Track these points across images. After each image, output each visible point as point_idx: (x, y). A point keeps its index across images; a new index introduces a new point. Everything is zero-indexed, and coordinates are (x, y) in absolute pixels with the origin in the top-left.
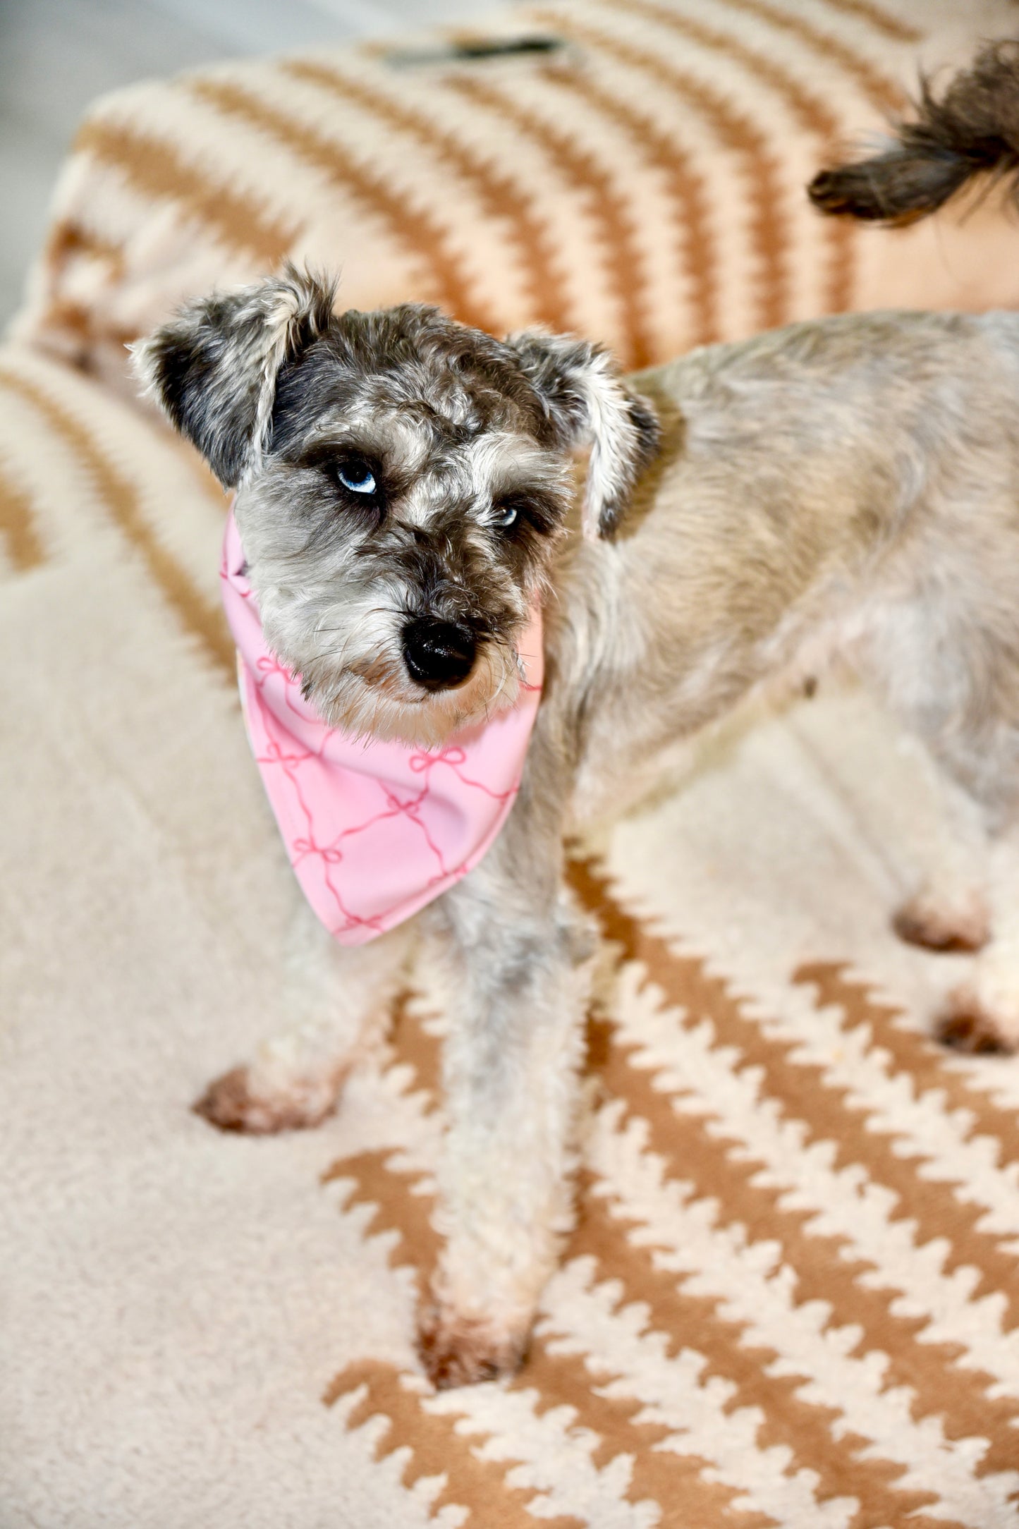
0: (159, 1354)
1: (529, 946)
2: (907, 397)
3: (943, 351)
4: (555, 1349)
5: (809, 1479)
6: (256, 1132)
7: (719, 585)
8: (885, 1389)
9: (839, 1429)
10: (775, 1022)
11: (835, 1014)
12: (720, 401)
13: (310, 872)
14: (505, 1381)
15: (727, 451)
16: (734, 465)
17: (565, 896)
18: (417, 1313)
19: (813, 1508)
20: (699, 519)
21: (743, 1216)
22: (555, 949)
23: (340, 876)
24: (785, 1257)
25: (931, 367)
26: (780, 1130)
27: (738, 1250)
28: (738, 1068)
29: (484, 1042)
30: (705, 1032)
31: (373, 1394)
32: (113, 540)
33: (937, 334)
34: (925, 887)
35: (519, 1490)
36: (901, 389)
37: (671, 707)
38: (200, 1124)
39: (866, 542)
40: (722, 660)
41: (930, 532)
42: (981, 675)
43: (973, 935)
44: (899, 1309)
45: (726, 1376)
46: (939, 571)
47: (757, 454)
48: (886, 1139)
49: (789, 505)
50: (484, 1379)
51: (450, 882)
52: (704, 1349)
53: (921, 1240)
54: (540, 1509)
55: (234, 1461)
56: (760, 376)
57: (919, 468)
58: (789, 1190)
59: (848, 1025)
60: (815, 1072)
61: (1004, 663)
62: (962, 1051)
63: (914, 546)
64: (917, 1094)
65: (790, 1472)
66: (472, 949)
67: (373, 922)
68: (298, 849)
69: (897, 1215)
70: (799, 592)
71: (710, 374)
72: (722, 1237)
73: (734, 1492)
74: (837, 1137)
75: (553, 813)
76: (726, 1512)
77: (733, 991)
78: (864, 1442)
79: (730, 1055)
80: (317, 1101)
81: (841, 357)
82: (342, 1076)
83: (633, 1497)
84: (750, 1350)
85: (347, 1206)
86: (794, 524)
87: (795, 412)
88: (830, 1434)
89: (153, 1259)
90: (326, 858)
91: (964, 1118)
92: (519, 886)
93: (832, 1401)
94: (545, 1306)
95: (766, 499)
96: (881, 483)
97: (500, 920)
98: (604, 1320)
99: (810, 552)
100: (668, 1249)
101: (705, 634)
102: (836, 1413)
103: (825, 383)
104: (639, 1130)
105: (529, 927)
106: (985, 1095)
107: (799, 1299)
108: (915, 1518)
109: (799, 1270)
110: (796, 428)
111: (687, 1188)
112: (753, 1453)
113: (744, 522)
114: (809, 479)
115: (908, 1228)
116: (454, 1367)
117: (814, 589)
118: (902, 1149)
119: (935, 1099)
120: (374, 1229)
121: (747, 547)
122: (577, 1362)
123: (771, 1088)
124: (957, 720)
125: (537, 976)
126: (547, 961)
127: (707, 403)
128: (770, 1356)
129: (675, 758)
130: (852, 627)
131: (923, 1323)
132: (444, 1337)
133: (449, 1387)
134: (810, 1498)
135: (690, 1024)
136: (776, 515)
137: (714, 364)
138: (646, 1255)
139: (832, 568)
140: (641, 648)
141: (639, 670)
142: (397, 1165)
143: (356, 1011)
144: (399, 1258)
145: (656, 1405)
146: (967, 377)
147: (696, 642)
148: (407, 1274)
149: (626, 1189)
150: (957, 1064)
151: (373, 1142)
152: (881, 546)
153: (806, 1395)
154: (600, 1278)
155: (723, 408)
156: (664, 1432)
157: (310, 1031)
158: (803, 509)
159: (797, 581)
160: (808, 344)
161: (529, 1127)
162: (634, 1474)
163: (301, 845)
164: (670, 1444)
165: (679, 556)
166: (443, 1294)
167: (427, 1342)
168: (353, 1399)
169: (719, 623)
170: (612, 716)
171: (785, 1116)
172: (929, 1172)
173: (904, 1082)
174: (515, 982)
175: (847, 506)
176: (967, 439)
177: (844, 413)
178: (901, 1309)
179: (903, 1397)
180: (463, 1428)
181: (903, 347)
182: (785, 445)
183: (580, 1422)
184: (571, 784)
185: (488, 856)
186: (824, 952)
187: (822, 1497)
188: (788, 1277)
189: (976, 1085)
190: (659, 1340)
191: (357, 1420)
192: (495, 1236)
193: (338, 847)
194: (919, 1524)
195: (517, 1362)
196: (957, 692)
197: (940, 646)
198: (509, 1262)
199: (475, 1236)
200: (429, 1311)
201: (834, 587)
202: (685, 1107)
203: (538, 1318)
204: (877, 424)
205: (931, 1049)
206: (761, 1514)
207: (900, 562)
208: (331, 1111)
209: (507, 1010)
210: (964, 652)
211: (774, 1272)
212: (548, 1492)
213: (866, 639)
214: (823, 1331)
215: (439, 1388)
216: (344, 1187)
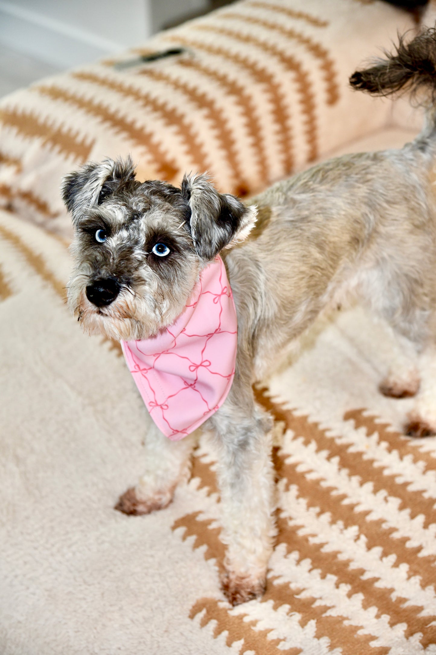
0: (121, 609)
1: (248, 430)
2: (362, 191)
3: (373, 169)
4: (276, 582)
5: (386, 618)
6: (141, 514)
7: (303, 278)
8: (409, 578)
9: (394, 596)
10: (340, 437)
11: (363, 430)
12: (291, 204)
13: (156, 413)
14: (259, 599)
15: (298, 224)
16: (301, 229)
17: (257, 408)
18: (219, 577)
19: (390, 629)
20: (292, 254)
21: (341, 517)
22: (257, 429)
23: (168, 414)
24: (361, 531)
25: (369, 177)
26: (350, 480)
27: (341, 531)
28: (329, 458)
29: (233, 470)
30: (313, 446)
31: (208, 612)
32: (38, 280)
33: (369, 162)
34: (390, 373)
35: (273, 641)
36: (359, 188)
37: (290, 328)
38: (118, 513)
39: (355, 249)
40: (307, 307)
41: (379, 240)
42: (406, 292)
43: (412, 389)
44: (409, 545)
45: (346, 583)
46: (385, 255)
47: (310, 224)
48: (393, 477)
49: (325, 241)
50: (251, 599)
51: (213, 412)
52: (335, 573)
53: (413, 516)
54: (282, 646)
55: (159, 647)
56: (304, 192)
57: (372, 217)
58: (358, 504)
59: (369, 434)
60: (360, 454)
61: (415, 286)
62: (416, 437)
63: (374, 247)
64: (401, 458)
65: (378, 617)
66: (224, 435)
67: (183, 431)
68: (151, 406)
69: (402, 508)
70: (333, 274)
71: (285, 194)
72: (334, 527)
73: (358, 628)
74: (372, 480)
75: (248, 377)
76: (355, 636)
77: (321, 427)
78: (404, 600)
79: (325, 453)
80: (165, 499)
81: (334, 179)
82: (174, 488)
83: (318, 636)
84: (353, 570)
85: (184, 538)
86: (327, 249)
87: (320, 204)
88: (391, 599)
89: (111, 571)
90: (162, 408)
91: (421, 464)
92: (240, 408)
93: (389, 586)
94: (270, 566)
95: (316, 241)
96: (357, 226)
97: (234, 422)
98: (294, 568)
99: (335, 258)
100: (314, 536)
101: (300, 298)
102: (392, 590)
103: (330, 191)
104: (294, 489)
105: (247, 423)
106: (428, 453)
107: (369, 547)
108: (430, 627)
109: (366, 536)
110: (322, 210)
111: (317, 509)
112: (362, 611)
113: (309, 252)
114: (331, 230)
115: (407, 512)
116: (238, 596)
117: (338, 271)
118: (399, 481)
119: (408, 458)
120: (196, 545)
121: (312, 262)
122: (286, 586)
123: (343, 464)
124: (400, 311)
125: (251, 441)
126: (254, 434)
127: (286, 206)
128: (362, 572)
129: (294, 346)
130: (353, 282)
131: (419, 549)
132: (232, 585)
133: (237, 605)
134: (388, 626)
135: (307, 443)
136: (320, 246)
137: (285, 189)
138: (306, 539)
139: (344, 262)
140: (276, 308)
141: (276, 317)
142: (201, 518)
143: (178, 462)
144: (208, 556)
145: (321, 598)
146: (384, 178)
147: (297, 302)
148: (213, 561)
149: (293, 514)
150: (415, 442)
151: (190, 511)
152: (361, 250)
153: (378, 585)
154: (289, 552)
155: (293, 207)
156: (326, 608)
157: (160, 472)
158: (330, 242)
159: (331, 270)
160: (320, 175)
161: (256, 499)
162: (317, 627)
163: (151, 404)
164: (329, 613)
165: (286, 269)
166: (229, 568)
167: (226, 587)
168: (201, 615)
169: (305, 292)
170: (266, 336)
171: (350, 475)
172: (411, 488)
173: (395, 453)
174: (243, 445)
175: (347, 237)
176: (388, 202)
177: (339, 202)
178: (410, 545)
179: (416, 580)
180: (246, 620)
181: (357, 171)
182: (319, 218)
183: (291, 610)
184: (253, 365)
185: (227, 399)
186: (355, 405)
187: (392, 624)
188: (363, 538)
189: (423, 450)
190: (317, 572)
191: (204, 623)
192: (247, 543)
193: (166, 403)
194: (432, 629)
195: (263, 590)
196: (398, 301)
197: (389, 283)
198: (254, 552)
199: (239, 544)
200: (224, 575)
201: (345, 269)
202: (310, 477)
203: (268, 571)
204: (352, 204)
205: (403, 438)
206: (370, 634)
207: (369, 254)
208: (171, 501)
209: (242, 457)
210: (399, 284)
211: (357, 538)
212: (284, 640)
213: (359, 285)
214: (381, 559)
215: (234, 606)
216: (181, 530)
